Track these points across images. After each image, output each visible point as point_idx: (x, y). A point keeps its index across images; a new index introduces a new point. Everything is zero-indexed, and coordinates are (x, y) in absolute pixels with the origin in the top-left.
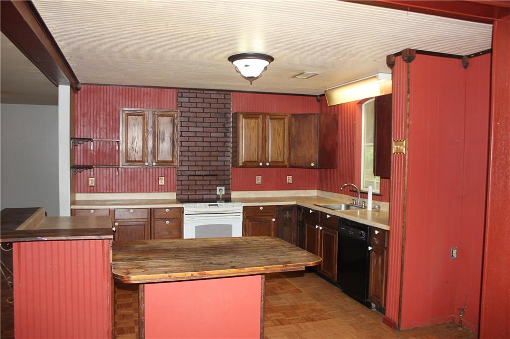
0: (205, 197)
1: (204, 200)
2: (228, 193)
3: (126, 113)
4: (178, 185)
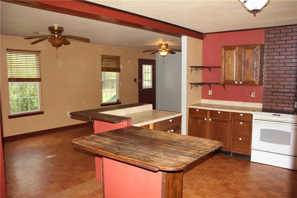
0: (285, 109)
1: (284, 111)
3: (224, 49)
4: (264, 98)
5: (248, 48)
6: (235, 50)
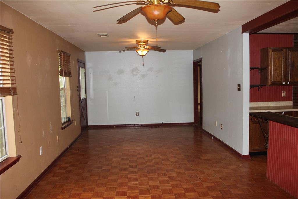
3: (272, 51)
4: (293, 97)
5: (294, 51)
6: (283, 52)
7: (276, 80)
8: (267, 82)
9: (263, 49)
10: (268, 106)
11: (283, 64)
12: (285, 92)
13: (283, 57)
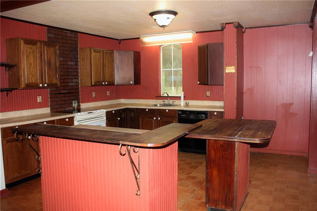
0: (66, 109)
1: (66, 112)
2: (79, 106)
3: (24, 43)
4: (50, 102)
5: (50, 46)
6: (37, 46)
7: (31, 82)
8: (19, 84)
9: (11, 39)
10: (22, 116)
11: (39, 61)
12: (41, 97)
13: (39, 52)
